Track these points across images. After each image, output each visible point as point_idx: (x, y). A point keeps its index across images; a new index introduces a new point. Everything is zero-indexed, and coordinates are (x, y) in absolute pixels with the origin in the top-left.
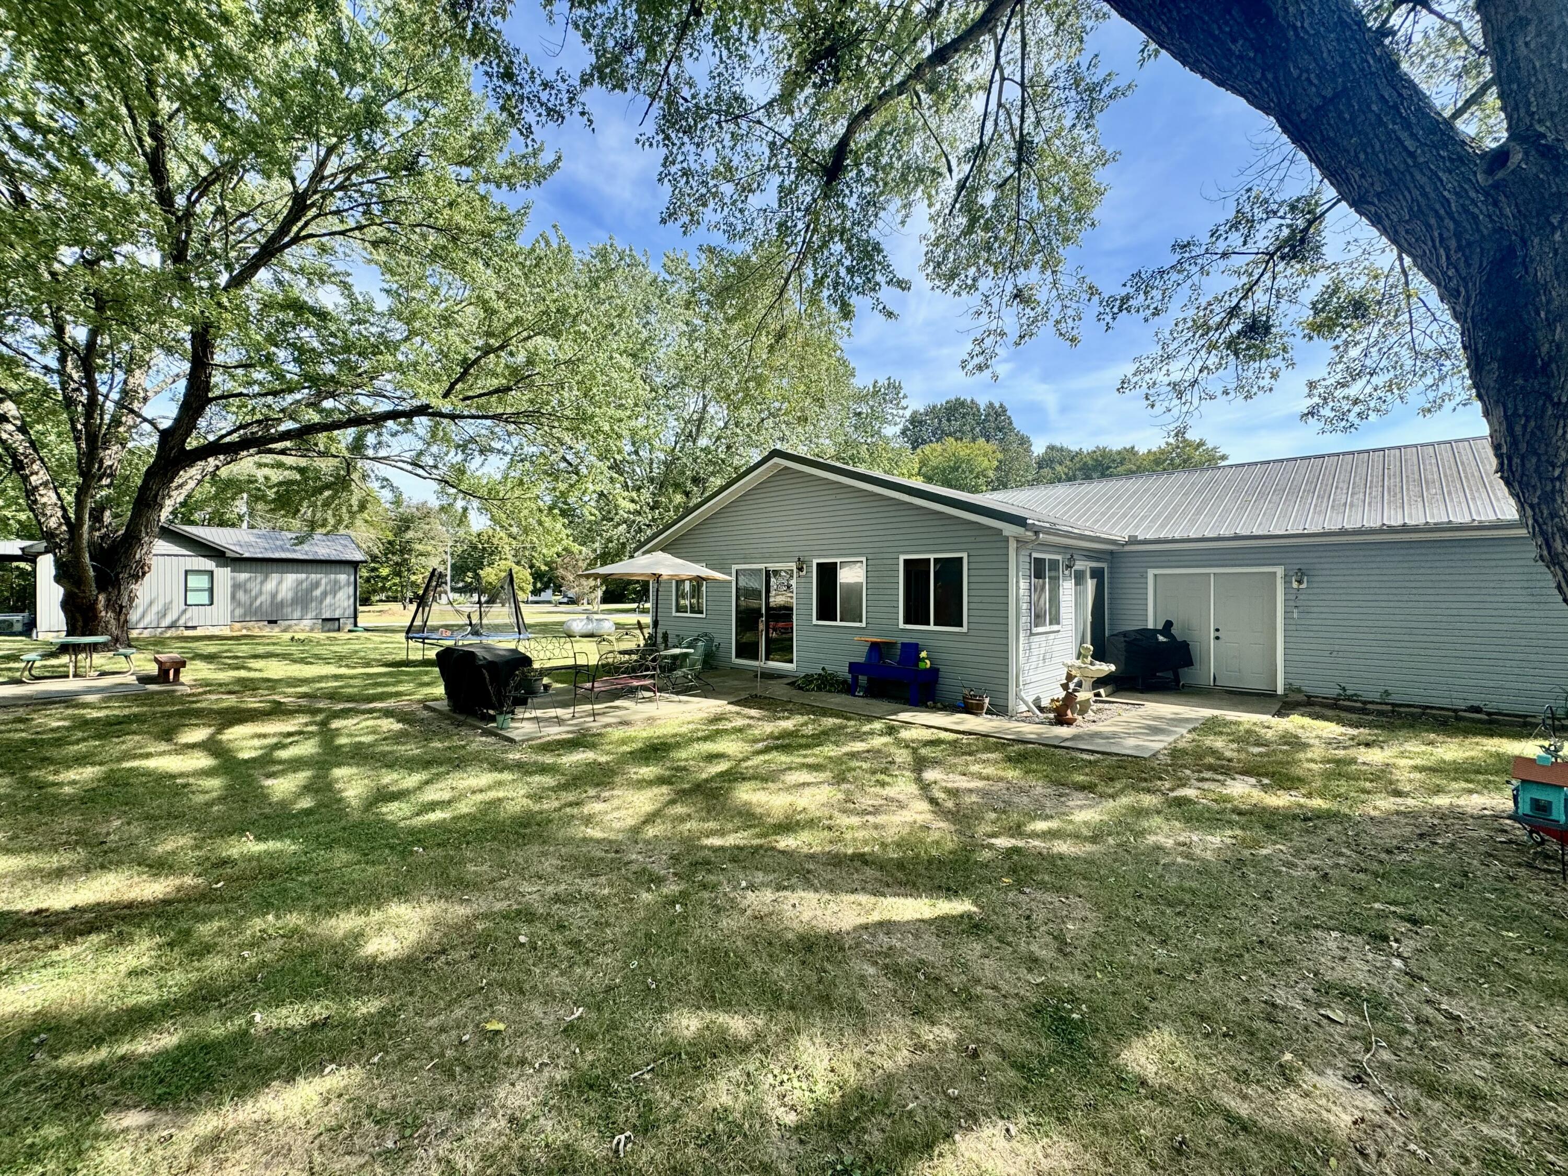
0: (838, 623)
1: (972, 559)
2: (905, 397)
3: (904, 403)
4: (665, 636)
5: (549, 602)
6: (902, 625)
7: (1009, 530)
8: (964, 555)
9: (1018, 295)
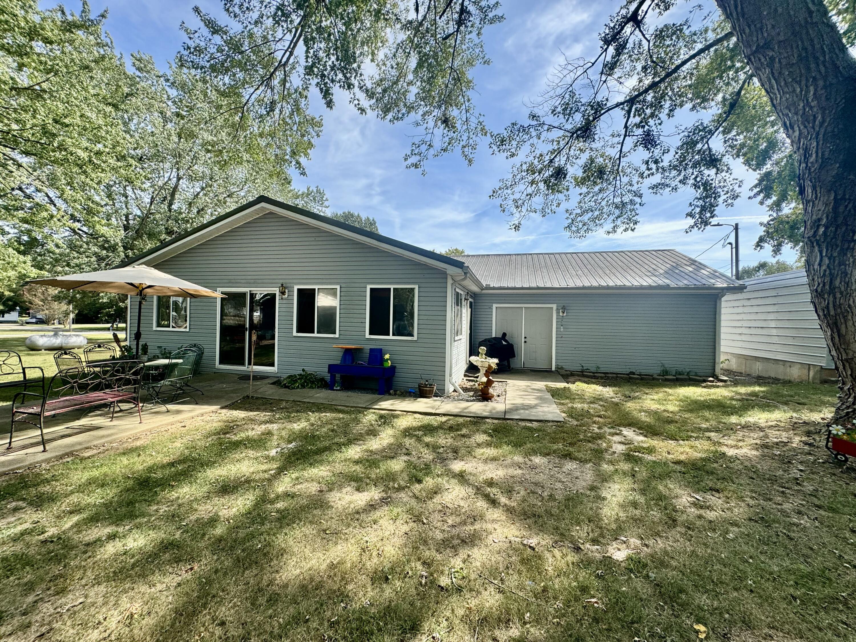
0: (316, 335)
1: (421, 290)
2: (327, 200)
3: (326, 203)
4: (145, 349)
5: (15, 322)
6: (367, 336)
7: (451, 270)
8: (416, 287)
9: (446, 121)
